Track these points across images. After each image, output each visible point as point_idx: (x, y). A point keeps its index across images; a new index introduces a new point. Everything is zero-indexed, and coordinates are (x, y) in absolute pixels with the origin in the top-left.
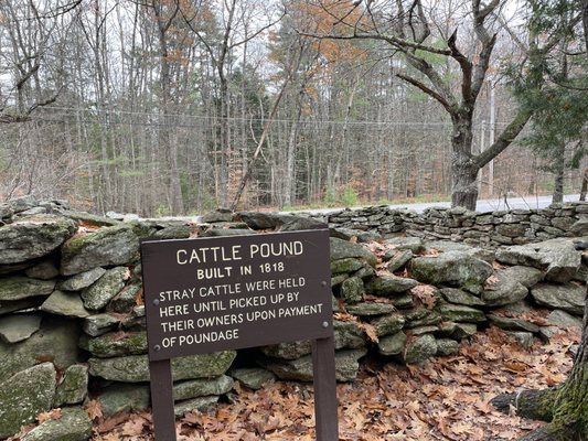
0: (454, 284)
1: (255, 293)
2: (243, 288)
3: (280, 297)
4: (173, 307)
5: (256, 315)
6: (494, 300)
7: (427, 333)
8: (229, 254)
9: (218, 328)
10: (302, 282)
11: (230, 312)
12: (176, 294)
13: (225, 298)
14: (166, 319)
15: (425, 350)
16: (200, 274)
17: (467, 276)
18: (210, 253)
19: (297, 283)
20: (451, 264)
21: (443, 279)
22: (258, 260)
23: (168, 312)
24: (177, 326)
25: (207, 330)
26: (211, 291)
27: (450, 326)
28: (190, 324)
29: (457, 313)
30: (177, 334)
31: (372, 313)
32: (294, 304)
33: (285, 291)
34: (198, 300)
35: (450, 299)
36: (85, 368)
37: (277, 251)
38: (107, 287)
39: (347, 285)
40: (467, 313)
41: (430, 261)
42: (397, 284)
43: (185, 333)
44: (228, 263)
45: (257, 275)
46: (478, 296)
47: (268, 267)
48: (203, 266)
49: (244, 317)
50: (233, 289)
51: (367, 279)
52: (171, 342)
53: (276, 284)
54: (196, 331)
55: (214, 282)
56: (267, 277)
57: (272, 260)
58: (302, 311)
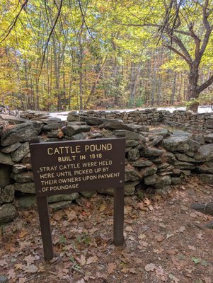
0: (181, 152)
1: (87, 168)
2: (81, 165)
3: (99, 170)
4: (46, 174)
5: (87, 178)
6: (199, 160)
7: (167, 175)
8: (74, 150)
9: (68, 183)
10: (110, 163)
11: (74, 176)
12: (48, 169)
13: (72, 170)
14: (43, 179)
15: (166, 182)
16: (60, 159)
17: (188, 148)
18: (64, 150)
19: (108, 163)
20: (181, 143)
21: (177, 150)
22: (89, 152)
23: (44, 176)
24: (49, 182)
25: (63, 184)
26: (65, 167)
27: (177, 171)
28: (55, 182)
29: (182, 165)
30: (49, 186)
31: (142, 165)
32: (106, 173)
33: (102, 167)
34: (58, 171)
35: (179, 159)
36: (13, 187)
37: (98, 148)
38: (22, 152)
39: (131, 152)
40: (187, 166)
41: (171, 141)
42: (155, 152)
43: (53, 185)
44: (73, 154)
45: (88, 160)
46: (192, 158)
47: (94, 156)
48: (61, 156)
49: (81, 179)
50: (76, 166)
51: (141, 150)
52: (46, 189)
53: (98, 164)
54: (58, 185)
55: (66, 163)
56: (93, 160)
57: (96, 152)
58: (110, 176)
